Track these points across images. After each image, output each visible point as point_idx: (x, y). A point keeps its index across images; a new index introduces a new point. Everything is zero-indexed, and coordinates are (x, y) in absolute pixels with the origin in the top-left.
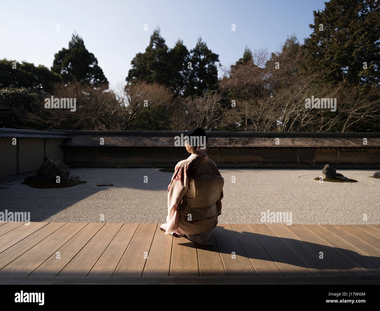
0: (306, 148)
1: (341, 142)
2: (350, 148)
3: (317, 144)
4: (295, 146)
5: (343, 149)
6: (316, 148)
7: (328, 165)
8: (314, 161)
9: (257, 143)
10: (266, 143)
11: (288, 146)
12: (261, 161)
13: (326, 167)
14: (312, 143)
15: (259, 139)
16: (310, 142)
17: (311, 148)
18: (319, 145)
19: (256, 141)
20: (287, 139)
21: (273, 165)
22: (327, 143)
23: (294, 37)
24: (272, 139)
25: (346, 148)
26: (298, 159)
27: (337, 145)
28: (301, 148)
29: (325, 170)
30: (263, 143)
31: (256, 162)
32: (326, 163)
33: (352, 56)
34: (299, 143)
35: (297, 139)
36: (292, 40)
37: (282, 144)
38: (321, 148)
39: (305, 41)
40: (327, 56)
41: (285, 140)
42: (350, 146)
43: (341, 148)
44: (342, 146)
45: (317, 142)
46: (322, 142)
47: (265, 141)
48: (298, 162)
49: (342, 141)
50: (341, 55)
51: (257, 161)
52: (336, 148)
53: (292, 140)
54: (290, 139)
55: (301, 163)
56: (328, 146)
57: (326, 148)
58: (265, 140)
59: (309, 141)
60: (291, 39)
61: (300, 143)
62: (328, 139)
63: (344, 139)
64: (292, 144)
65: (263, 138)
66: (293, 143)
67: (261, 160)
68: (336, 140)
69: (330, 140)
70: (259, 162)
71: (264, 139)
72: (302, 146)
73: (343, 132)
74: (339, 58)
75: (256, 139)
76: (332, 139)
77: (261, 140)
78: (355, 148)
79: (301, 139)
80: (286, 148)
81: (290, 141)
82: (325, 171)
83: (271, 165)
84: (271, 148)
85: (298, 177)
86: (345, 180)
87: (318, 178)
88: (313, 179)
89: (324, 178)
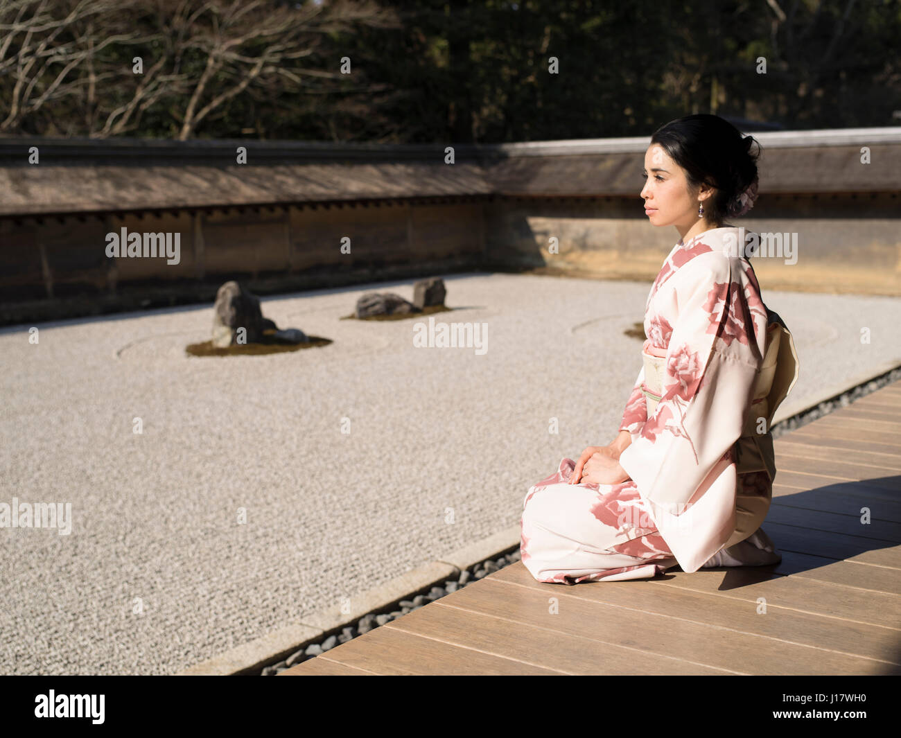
0: (82, 216)
1: (204, 185)
2: (241, 208)
3: (123, 194)
4: (37, 210)
5: (217, 216)
6: (121, 214)
7: (232, 285)
8: (113, 274)
13: (230, 295)
14: (102, 191)
16: (94, 185)
18: (131, 197)
22: (161, 189)
25: (225, 209)
26: (47, 272)
27: (195, 199)
28: (61, 217)
29: (227, 307)
32: (222, 279)
34: (48, 191)
35: (37, 173)
38: (139, 213)
43: (209, 209)
45: (121, 184)
46: (141, 187)
48: (49, 285)
49: (208, 181)
52: (192, 211)
53: (15, 180)
55: (62, 291)
56: (166, 201)
57: (157, 212)
59: (87, 181)
61: (53, 191)
62: (157, 170)
64: (22, 199)
66: (25, 193)
68: (187, 176)
69: (165, 176)
72: (68, 209)
73: (184, 136)
76: (173, 171)
78: (255, 207)
81: (7, 183)
82: (229, 312)
85: (114, 356)
86: (296, 341)
87: (199, 350)
88: (178, 353)
89: (225, 342)
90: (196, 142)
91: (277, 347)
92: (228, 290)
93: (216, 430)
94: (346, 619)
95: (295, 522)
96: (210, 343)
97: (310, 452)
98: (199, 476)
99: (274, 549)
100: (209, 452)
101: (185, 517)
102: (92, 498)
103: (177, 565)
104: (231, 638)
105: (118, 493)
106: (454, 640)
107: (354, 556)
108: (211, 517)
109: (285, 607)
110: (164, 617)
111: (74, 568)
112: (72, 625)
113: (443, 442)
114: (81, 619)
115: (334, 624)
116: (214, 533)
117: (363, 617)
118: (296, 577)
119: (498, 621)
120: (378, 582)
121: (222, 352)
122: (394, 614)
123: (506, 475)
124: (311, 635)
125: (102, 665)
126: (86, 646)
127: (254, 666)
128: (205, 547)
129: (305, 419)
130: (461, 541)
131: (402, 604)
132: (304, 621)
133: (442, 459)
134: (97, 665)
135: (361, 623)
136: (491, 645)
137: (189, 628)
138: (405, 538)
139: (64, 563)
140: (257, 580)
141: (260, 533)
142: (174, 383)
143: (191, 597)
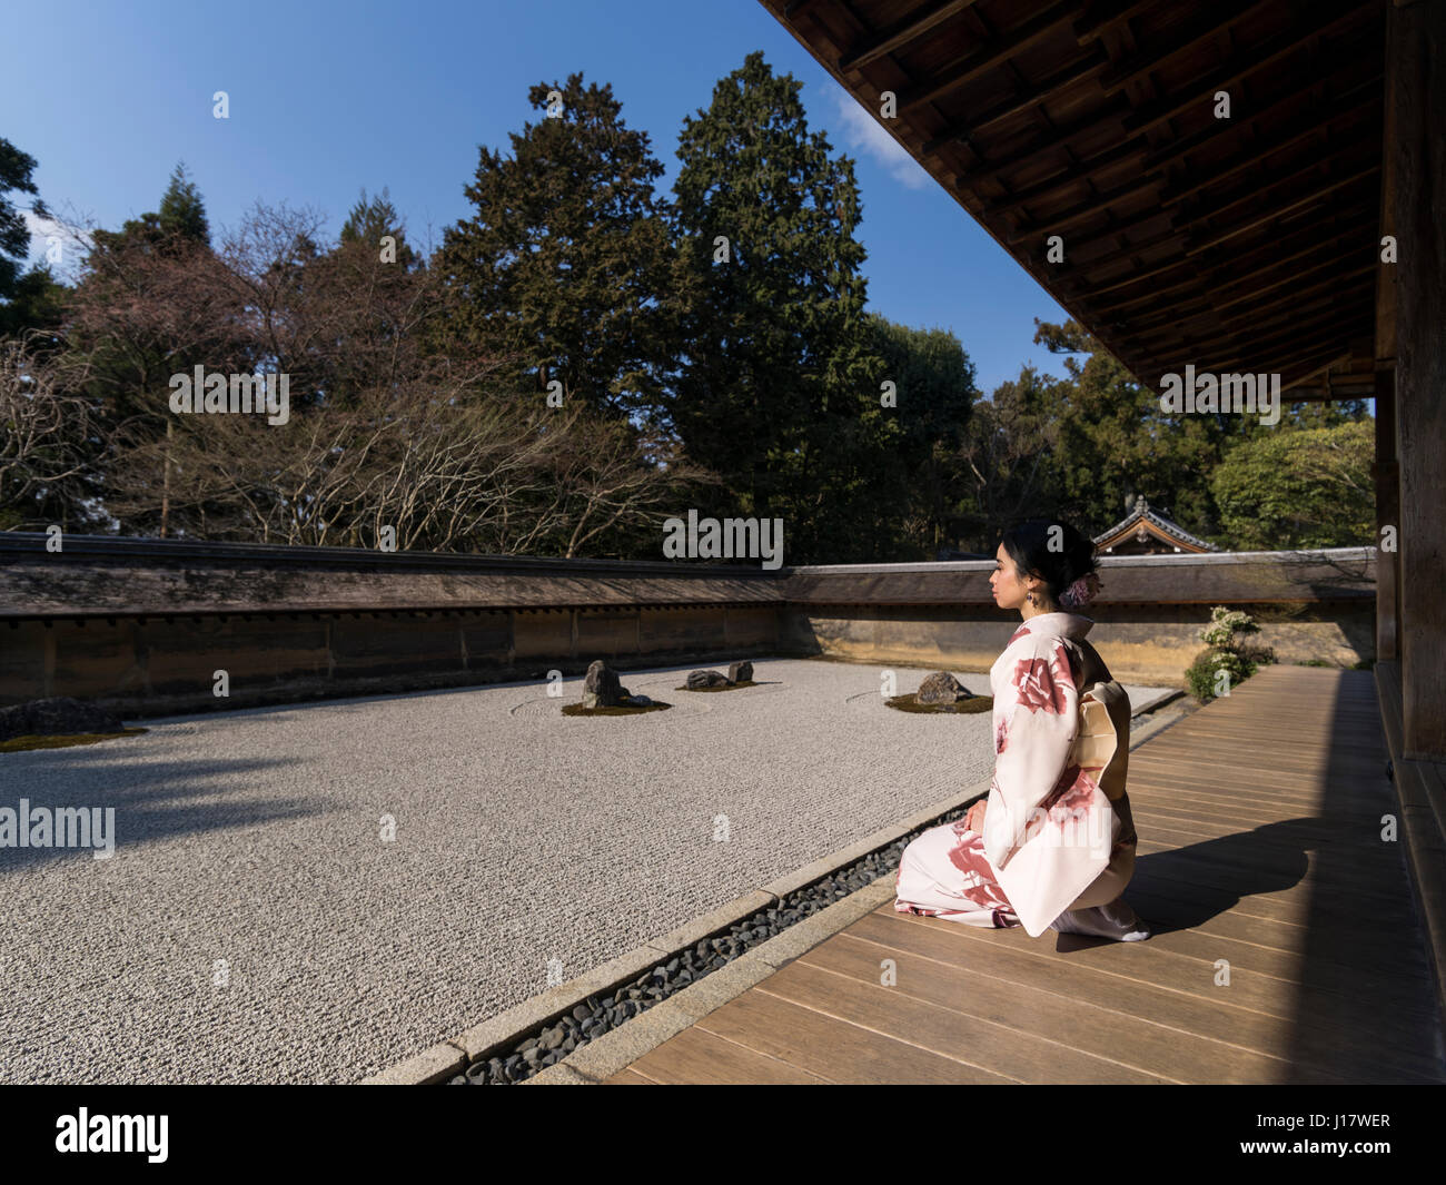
0: (492, 610)
1: (583, 590)
2: (607, 607)
3: (523, 595)
4: (460, 605)
5: (589, 612)
6: (520, 609)
7: (599, 662)
8: (512, 653)
9: (321, 593)
10: (355, 594)
11: (438, 605)
12: (330, 669)
13: (597, 670)
14: (509, 593)
15: (323, 578)
16: (503, 588)
17: (506, 610)
18: (529, 598)
19: (317, 586)
20: (427, 576)
21: (377, 680)
22: (550, 592)
23: (385, 205)
24: (376, 576)
25: (595, 608)
26: (464, 650)
27: (576, 599)
28: (477, 610)
29: (595, 679)
30: (344, 594)
31: (309, 673)
32: (591, 658)
33: (597, 328)
34: (470, 592)
35: (462, 578)
36: (377, 214)
37: (415, 598)
38: (533, 609)
39: (447, 236)
40: (528, 310)
41: (422, 582)
42: (608, 602)
43: (583, 608)
44: (589, 600)
45: (522, 588)
46: (535, 590)
47: (351, 586)
48: (465, 660)
49: (586, 587)
50: (571, 317)
51: (316, 668)
52: (572, 608)
53: (446, 583)
54: (437, 579)
55: (474, 664)
56: (555, 600)
57: (546, 608)
58: (350, 581)
59: (499, 585)
60: (374, 207)
61: (473, 592)
62: (550, 579)
63: (589, 580)
64: (450, 598)
65: (339, 574)
66: (452, 593)
67: (332, 663)
68: (570, 583)
69: (554, 582)
70: (323, 672)
71: (343, 575)
72: (483, 605)
73: (568, 556)
74: (563, 325)
75: (312, 575)
76: (561, 580)
77: (336, 583)
78: (617, 607)
79: (472, 578)
80: (430, 611)
81: (441, 586)
82: (596, 683)
83: (370, 680)
84: (376, 613)
85: (509, 714)
86: (644, 705)
87: (571, 710)
88: (557, 712)
89: (591, 705)
90: (578, 560)
91: (630, 709)
92: (596, 666)
93: (583, 773)
94: (687, 942)
95: (644, 852)
96: (581, 705)
97: (655, 793)
98: (569, 810)
99: (627, 875)
100: (577, 791)
101: (556, 845)
102: (484, 827)
103: (549, 887)
104: (590, 958)
105: (505, 824)
106: (826, 1009)
107: (691, 883)
108: (577, 846)
109: (635, 929)
110: (535, 937)
111: (465, 890)
112: (459, 942)
113: (756, 787)
114: (467, 938)
115: (678, 947)
116: (579, 859)
117: (701, 940)
118: (644, 900)
119: (862, 985)
120: (712, 908)
121: (589, 712)
122: (725, 938)
123: (808, 814)
124: (658, 957)
125: (480, 983)
126: (469, 964)
127: (609, 987)
128: (572, 871)
129: (651, 766)
130: (777, 872)
131: (732, 929)
132: (652, 943)
133: (757, 800)
134: (476, 983)
135: (699, 946)
136: (863, 1017)
137: (556, 947)
138: (731, 868)
139: (457, 885)
140: (613, 903)
141: (615, 861)
142: (552, 735)
143: (559, 918)
